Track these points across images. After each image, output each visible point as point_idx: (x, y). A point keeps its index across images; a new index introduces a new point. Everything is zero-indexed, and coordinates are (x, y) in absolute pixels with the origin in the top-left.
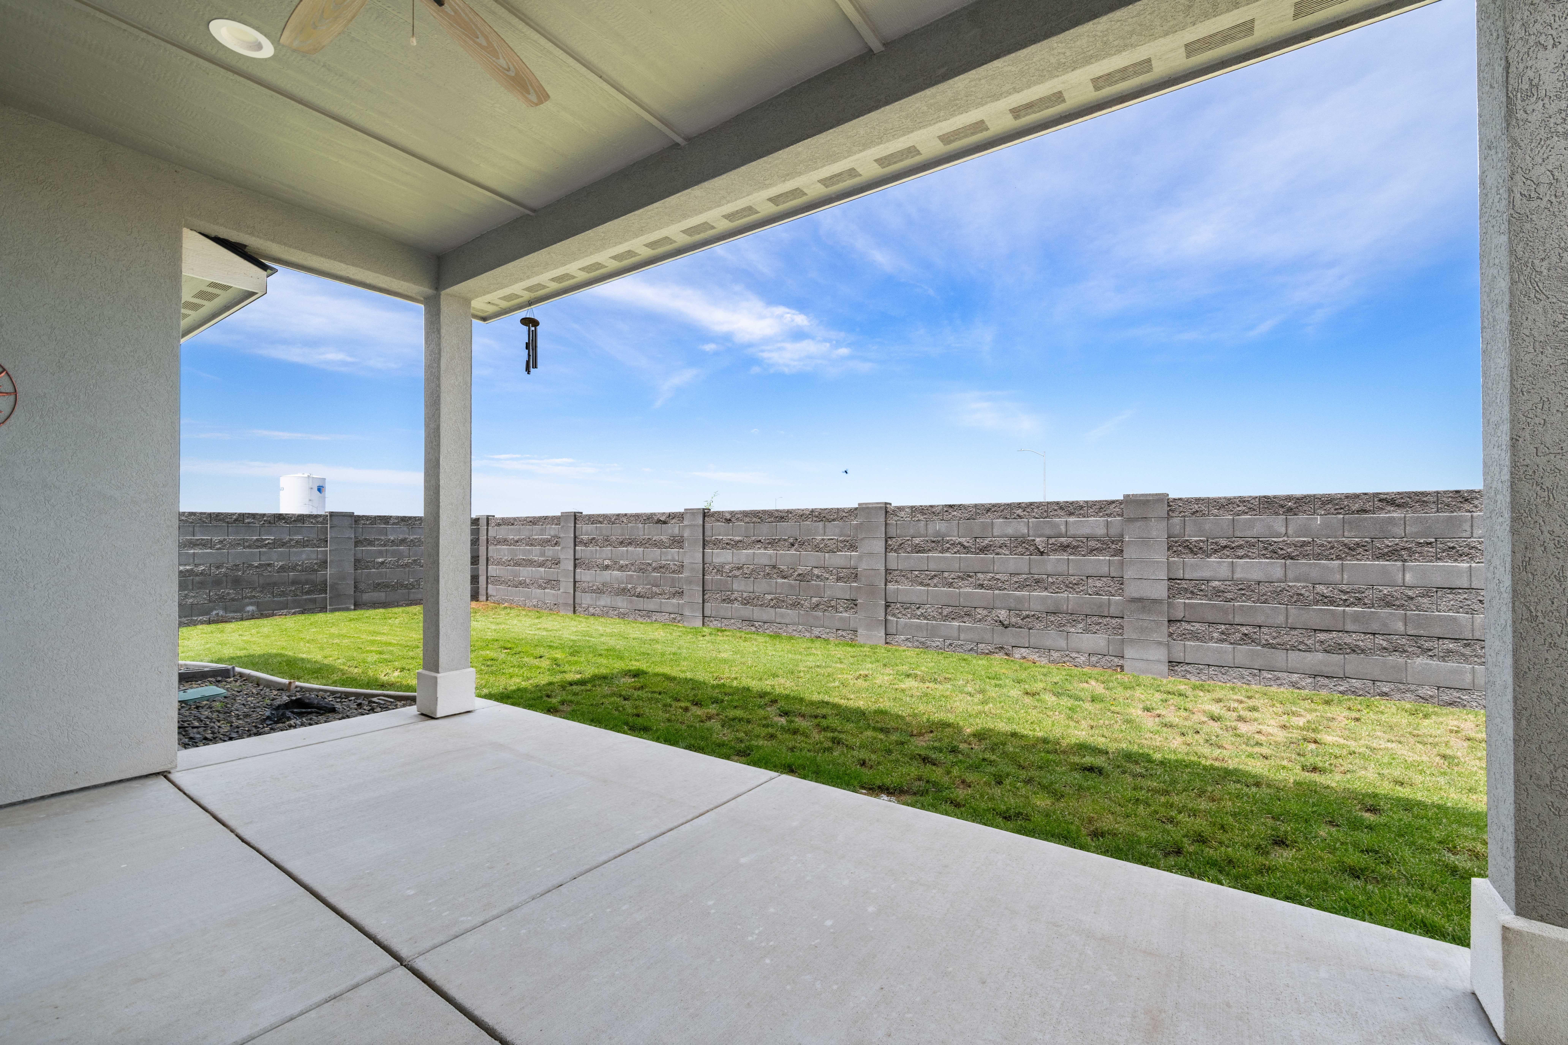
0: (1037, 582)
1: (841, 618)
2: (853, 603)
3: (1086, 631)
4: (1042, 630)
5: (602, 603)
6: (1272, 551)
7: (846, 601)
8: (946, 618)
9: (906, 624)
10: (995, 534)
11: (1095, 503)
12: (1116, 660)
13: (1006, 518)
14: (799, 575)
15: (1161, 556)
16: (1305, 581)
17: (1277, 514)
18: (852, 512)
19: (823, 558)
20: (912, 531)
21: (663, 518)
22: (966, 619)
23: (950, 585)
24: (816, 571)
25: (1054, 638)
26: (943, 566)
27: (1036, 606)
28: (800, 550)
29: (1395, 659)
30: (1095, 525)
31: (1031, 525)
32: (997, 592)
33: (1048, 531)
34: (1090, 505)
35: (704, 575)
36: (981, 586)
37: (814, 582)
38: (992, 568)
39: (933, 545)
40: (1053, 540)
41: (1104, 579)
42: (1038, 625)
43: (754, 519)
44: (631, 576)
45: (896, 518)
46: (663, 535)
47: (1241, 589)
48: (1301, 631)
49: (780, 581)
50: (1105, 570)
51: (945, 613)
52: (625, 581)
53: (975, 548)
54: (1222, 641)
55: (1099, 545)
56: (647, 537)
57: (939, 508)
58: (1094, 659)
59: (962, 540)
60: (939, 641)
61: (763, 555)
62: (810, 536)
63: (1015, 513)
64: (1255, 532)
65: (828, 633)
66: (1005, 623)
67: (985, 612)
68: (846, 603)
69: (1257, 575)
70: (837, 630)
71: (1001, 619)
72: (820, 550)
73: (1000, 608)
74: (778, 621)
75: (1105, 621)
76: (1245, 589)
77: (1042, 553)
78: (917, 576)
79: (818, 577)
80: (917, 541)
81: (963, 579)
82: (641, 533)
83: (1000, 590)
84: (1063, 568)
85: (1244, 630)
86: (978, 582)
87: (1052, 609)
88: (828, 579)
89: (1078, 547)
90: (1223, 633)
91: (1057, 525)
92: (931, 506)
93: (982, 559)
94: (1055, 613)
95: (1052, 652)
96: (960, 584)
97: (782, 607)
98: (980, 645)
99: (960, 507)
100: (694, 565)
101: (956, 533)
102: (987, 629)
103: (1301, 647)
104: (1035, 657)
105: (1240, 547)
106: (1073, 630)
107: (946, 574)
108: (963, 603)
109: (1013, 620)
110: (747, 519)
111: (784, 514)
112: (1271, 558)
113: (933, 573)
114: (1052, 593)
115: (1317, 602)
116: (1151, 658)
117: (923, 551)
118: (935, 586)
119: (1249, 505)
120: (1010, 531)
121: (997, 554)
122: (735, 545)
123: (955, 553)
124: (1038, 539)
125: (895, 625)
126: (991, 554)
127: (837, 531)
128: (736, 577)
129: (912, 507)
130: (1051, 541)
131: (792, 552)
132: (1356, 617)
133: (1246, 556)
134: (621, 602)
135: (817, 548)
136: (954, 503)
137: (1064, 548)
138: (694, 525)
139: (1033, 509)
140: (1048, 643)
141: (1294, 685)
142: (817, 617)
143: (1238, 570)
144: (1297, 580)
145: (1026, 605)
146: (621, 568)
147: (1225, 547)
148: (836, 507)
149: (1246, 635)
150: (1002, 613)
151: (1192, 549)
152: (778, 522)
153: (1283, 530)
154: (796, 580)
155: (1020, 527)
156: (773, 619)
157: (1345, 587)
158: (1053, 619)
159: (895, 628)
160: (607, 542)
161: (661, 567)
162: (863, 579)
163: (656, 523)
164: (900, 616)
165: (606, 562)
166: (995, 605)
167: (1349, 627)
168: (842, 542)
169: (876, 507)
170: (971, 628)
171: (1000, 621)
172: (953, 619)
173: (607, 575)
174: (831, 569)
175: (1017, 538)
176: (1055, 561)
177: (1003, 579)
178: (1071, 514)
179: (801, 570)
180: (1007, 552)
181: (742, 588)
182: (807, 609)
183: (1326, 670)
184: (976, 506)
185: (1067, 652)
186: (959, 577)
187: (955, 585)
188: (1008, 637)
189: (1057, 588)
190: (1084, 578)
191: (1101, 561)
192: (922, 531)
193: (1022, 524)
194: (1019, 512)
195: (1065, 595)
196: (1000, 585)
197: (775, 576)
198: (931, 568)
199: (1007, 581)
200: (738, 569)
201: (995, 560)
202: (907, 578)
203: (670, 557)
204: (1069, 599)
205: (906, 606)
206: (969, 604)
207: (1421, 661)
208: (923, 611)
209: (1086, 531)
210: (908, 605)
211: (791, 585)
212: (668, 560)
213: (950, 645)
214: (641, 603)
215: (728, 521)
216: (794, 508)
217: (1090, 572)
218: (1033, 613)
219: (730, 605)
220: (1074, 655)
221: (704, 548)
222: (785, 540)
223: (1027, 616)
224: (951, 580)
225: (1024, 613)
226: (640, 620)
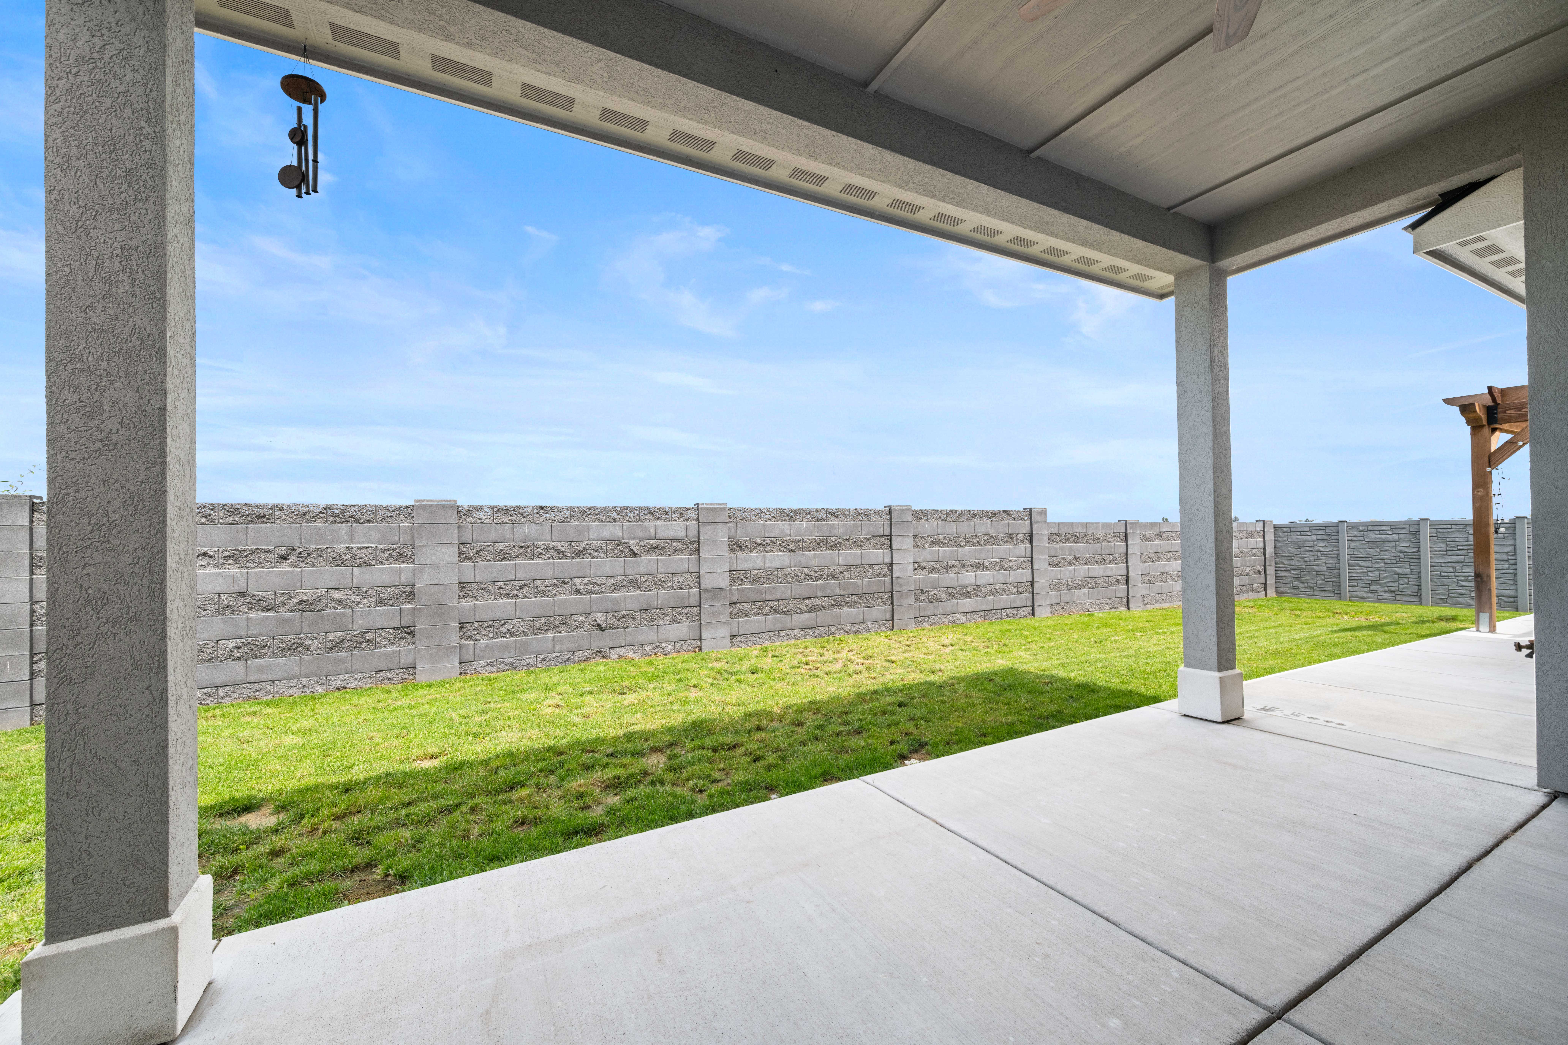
0: (631, 582)
1: (384, 655)
2: (408, 631)
3: (673, 622)
4: (637, 627)
6: (785, 547)
7: (391, 631)
8: (538, 631)
9: (487, 646)
10: (591, 537)
11: (677, 509)
12: (694, 642)
13: (602, 521)
14: (302, 602)
15: (724, 552)
16: (799, 566)
17: (785, 520)
18: (400, 511)
19: (349, 575)
20: (493, 536)
22: (561, 629)
23: (543, 594)
24: (336, 595)
25: (647, 634)
26: (533, 574)
27: (631, 605)
28: (302, 565)
29: (836, 611)
30: (676, 529)
31: (625, 528)
32: (593, 596)
33: (640, 535)
34: (673, 510)
35: (32, 625)
36: (578, 591)
37: (331, 611)
38: (589, 571)
39: (521, 550)
40: (645, 542)
41: (685, 575)
42: (632, 623)
45: (471, 520)
47: (769, 575)
48: (799, 600)
49: (255, 615)
50: (685, 567)
51: (537, 625)
53: (570, 553)
54: (759, 614)
55: (681, 546)
57: (528, 509)
58: (678, 645)
59: (557, 544)
60: (530, 658)
62: (324, 543)
63: (610, 516)
64: (775, 534)
65: (360, 680)
66: (604, 626)
67: (582, 618)
68: (391, 634)
69: (777, 564)
70: (377, 672)
71: (600, 622)
72: (344, 564)
73: (597, 612)
74: (252, 678)
75: (685, 611)
76: (772, 574)
77: (635, 555)
78: (501, 588)
79: (340, 602)
80: (501, 546)
81: (557, 586)
83: (597, 593)
84: (653, 568)
85: (771, 604)
86: (574, 588)
87: (645, 606)
88: (358, 603)
89: (664, 547)
90: (759, 608)
91: (647, 529)
92: (519, 507)
93: (579, 563)
94: (647, 610)
95: (645, 646)
96: (554, 591)
97: (264, 656)
98: (576, 653)
99: (552, 509)
101: (549, 537)
102: (584, 635)
103: (799, 611)
104: (630, 655)
105: (768, 544)
106: (661, 623)
107: (538, 583)
108: (557, 612)
109: (611, 622)
111: (265, 511)
112: (783, 551)
113: (522, 582)
114: (644, 591)
115: (804, 580)
116: (720, 636)
117: (509, 558)
118: (525, 596)
119: (772, 515)
120: (606, 534)
121: (594, 557)
123: (548, 558)
124: (632, 542)
125: (472, 650)
126: (587, 558)
127: (375, 536)
129: (493, 508)
130: (644, 543)
131: (285, 567)
132: (822, 588)
133: (771, 551)
135: (337, 561)
136: (546, 505)
137: (654, 549)
139: (626, 513)
140: (642, 638)
141: (796, 638)
142: (341, 661)
143: (767, 561)
144: (795, 566)
145: (622, 606)
147: (760, 544)
148: (374, 504)
149: (771, 607)
150: (600, 616)
151: (741, 547)
152: (251, 522)
153: (788, 532)
154: (295, 611)
155: (614, 531)
156: (242, 676)
157: (816, 569)
158: (645, 615)
159: (472, 654)
162: (424, 598)
164: (478, 637)
166: (593, 610)
167: (819, 594)
168: (383, 550)
169: (443, 506)
170: (566, 638)
171: (598, 625)
172: (546, 630)
174: (365, 589)
175: (612, 541)
176: (646, 563)
177: (599, 582)
178: (658, 518)
179: (304, 595)
180: (603, 555)
182: (319, 651)
183: (810, 624)
184: (570, 508)
185: (658, 644)
186: (553, 584)
187: (549, 593)
188: (604, 640)
189: (649, 586)
190: (670, 575)
191: (683, 561)
192: (508, 534)
193: (617, 527)
194: (614, 515)
195: (655, 592)
196: (597, 588)
197: (244, 608)
198: (519, 577)
199: (604, 584)
201: (592, 564)
202: (488, 591)
204: (659, 596)
205: (486, 625)
206: (565, 612)
207: (846, 610)
208: (510, 628)
209: (670, 533)
210: (490, 623)
211: (283, 621)
213: (544, 659)
217: (674, 570)
218: (628, 612)
220: (664, 645)
221: (32, 573)
222: (266, 551)
223: (623, 616)
224: (544, 589)
225: (621, 614)
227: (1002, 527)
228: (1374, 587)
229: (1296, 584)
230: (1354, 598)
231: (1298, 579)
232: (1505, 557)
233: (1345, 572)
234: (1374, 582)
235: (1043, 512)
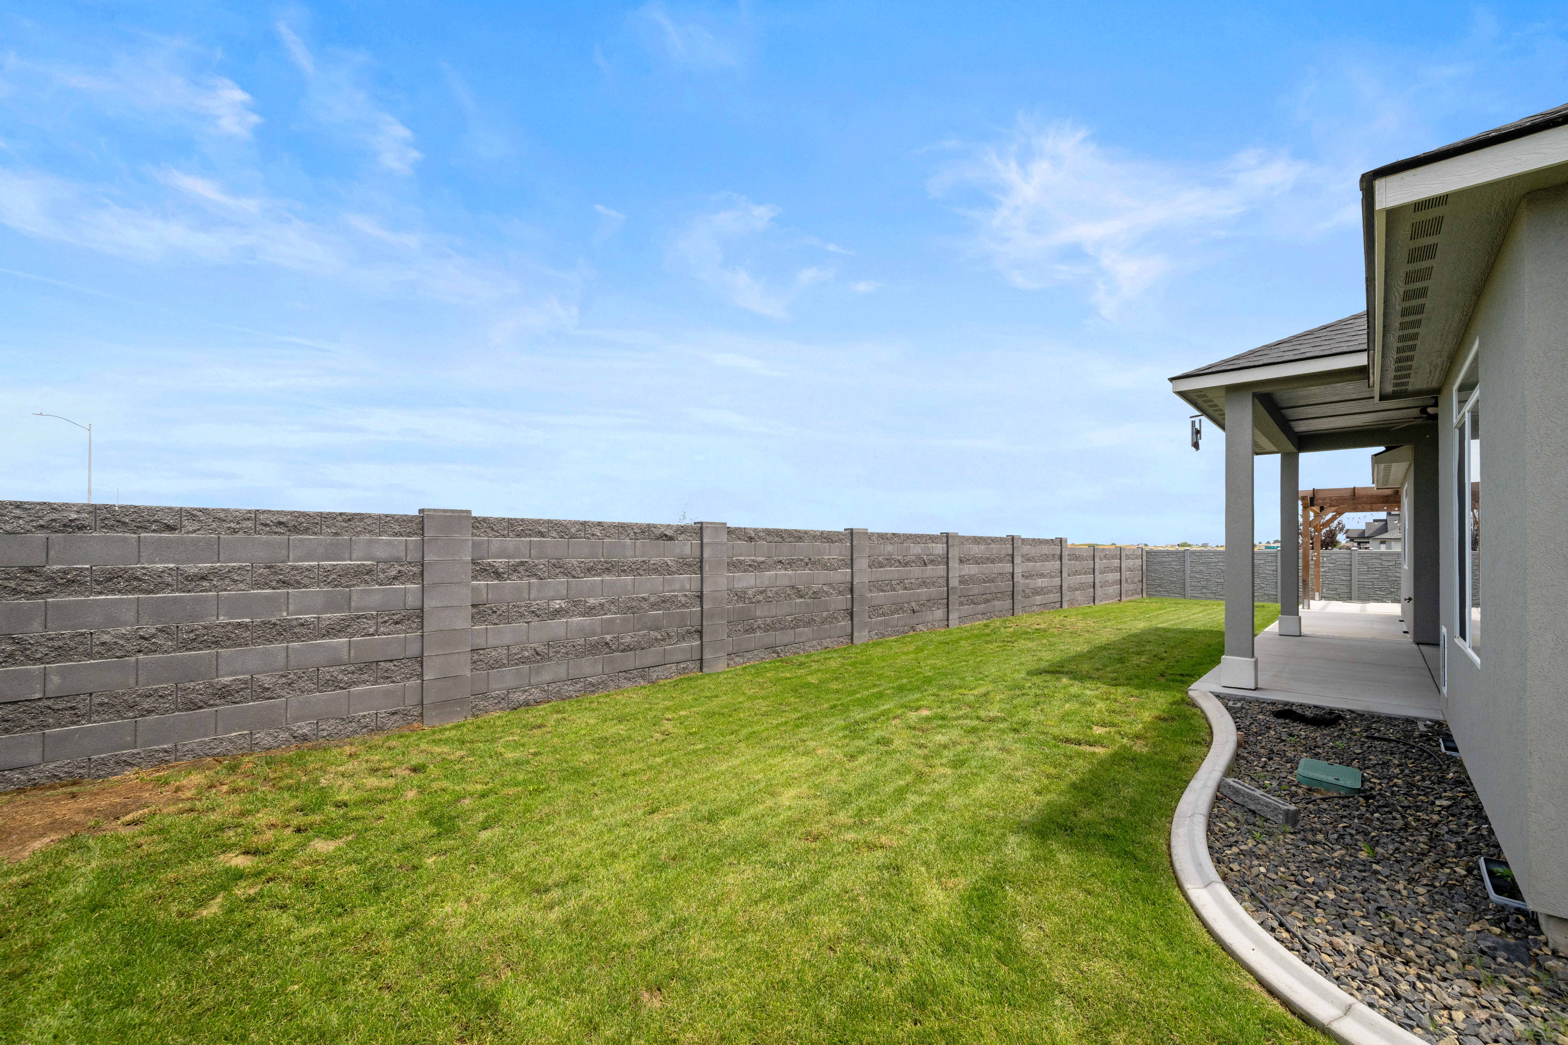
5: (546, 676)
21: (669, 533)
26: (891, 577)
39: (887, 562)
43: (776, 539)
44: (612, 621)
46: (669, 554)
52: (599, 629)
56: (641, 559)
61: (784, 576)
78: (881, 585)
80: (881, 559)
82: (630, 553)
100: (716, 594)
110: (769, 538)
111: (800, 535)
113: (887, 582)
117: (883, 566)
118: (888, 591)
122: (757, 567)
128: (759, 602)
134: (591, 667)
135: (825, 567)
138: (718, 543)
146: (590, 611)
152: (797, 542)
154: (811, 598)
160: (559, 567)
161: (663, 602)
163: (657, 539)
165: (557, 604)
173: (557, 627)
174: (834, 585)
179: (815, 587)
181: (765, 613)
192: (882, 551)
197: (794, 596)
198: (886, 578)
200: (761, 592)
202: (877, 587)
203: (677, 587)
212: (674, 591)
214: (631, 660)
215: (751, 539)
216: (809, 529)
219: (752, 635)
222: (801, 560)
226: (627, 685)
227: (1045, 549)
228: (1204, 591)
229: (1158, 589)
230: (1192, 597)
231: (1159, 586)
232: (1271, 572)
233: (1188, 582)
234: (1204, 587)
235: (1066, 541)
